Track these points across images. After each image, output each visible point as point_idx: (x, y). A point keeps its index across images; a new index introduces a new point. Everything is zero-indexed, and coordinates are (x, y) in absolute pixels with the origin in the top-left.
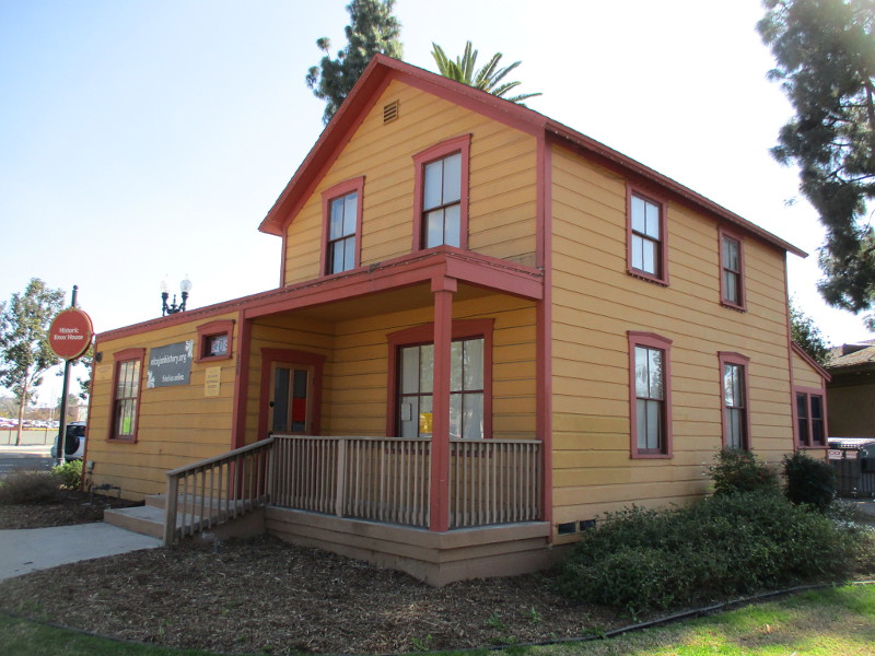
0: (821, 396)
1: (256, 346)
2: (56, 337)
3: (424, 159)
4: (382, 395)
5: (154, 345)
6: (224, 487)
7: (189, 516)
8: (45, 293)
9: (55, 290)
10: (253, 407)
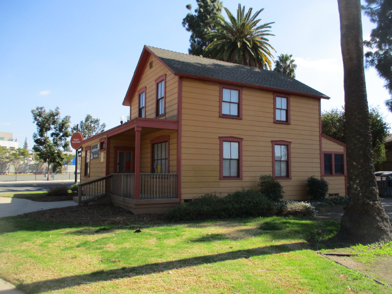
0: (343, 155)
1: (112, 146)
2: (73, 142)
3: (157, 82)
4: (149, 160)
5: (93, 145)
6: (104, 189)
7: (88, 197)
8: (92, 120)
9: (96, 119)
10: (112, 165)
